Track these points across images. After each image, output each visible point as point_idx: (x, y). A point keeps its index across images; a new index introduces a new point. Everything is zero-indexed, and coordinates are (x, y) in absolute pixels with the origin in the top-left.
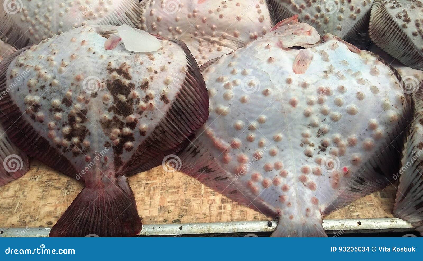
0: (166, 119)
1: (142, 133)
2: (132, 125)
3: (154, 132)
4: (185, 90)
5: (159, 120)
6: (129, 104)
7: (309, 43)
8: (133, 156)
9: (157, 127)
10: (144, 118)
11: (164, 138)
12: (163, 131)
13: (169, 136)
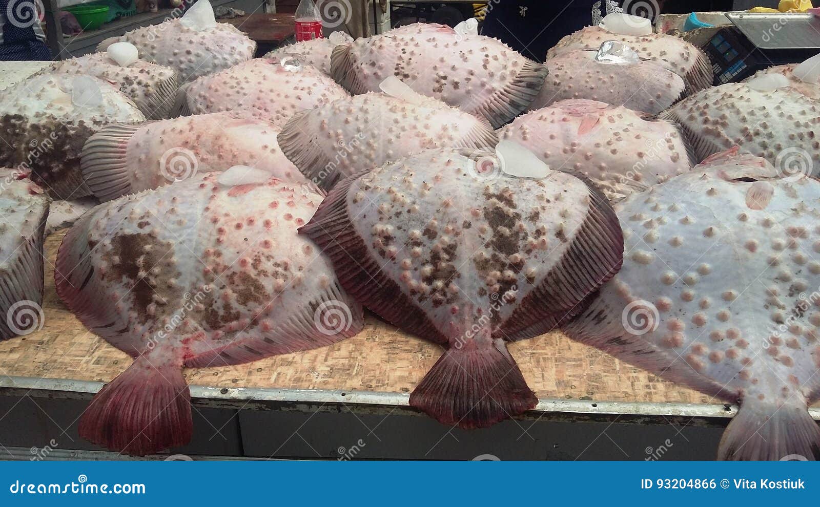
0: (562, 263)
1: (530, 279)
2: (517, 267)
3: (546, 280)
4: (588, 227)
5: (553, 264)
6: (513, 239)
8: (515, 312)
9: (550, 274)
10: (533, 258)
11: (557, 291)
12: (557, 282)
13: (564, 289)
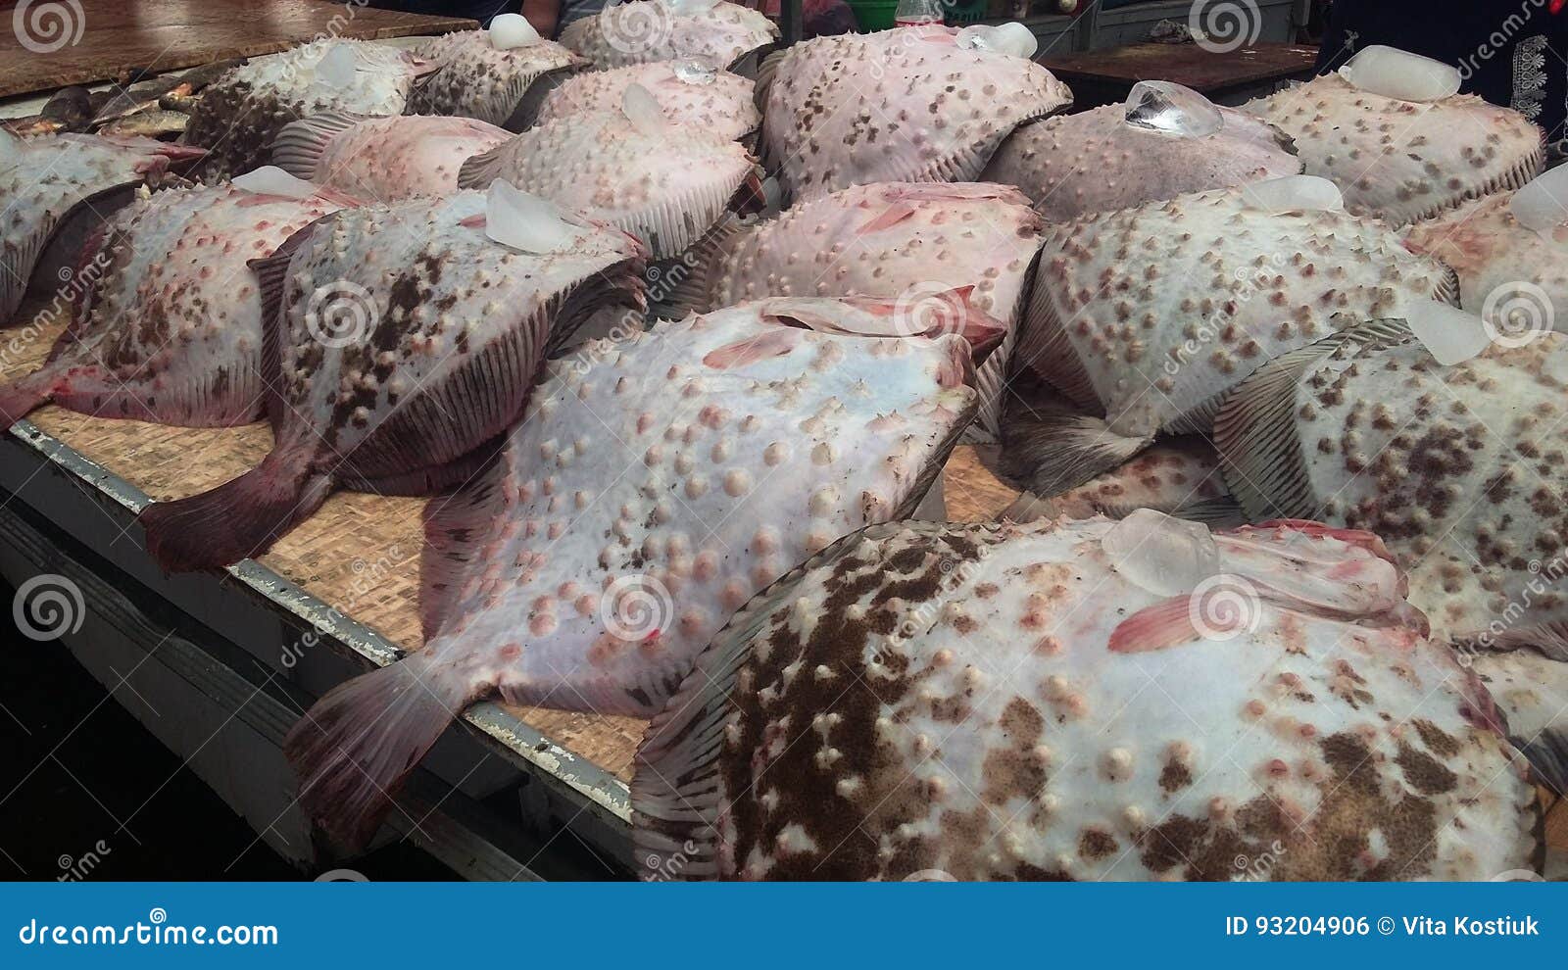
0: (446, 386)
1: (393, 399)
2: (384, 372)
3: (413, 405)
4: (514, 342)
5: (430, 383)
6: (399, 328)
7: (840, 326)
8: (364, 444)
9: (420, 397)
10: (407, 366)
11: (430, 429)
12: (432, 414)
13: (441, 430)
